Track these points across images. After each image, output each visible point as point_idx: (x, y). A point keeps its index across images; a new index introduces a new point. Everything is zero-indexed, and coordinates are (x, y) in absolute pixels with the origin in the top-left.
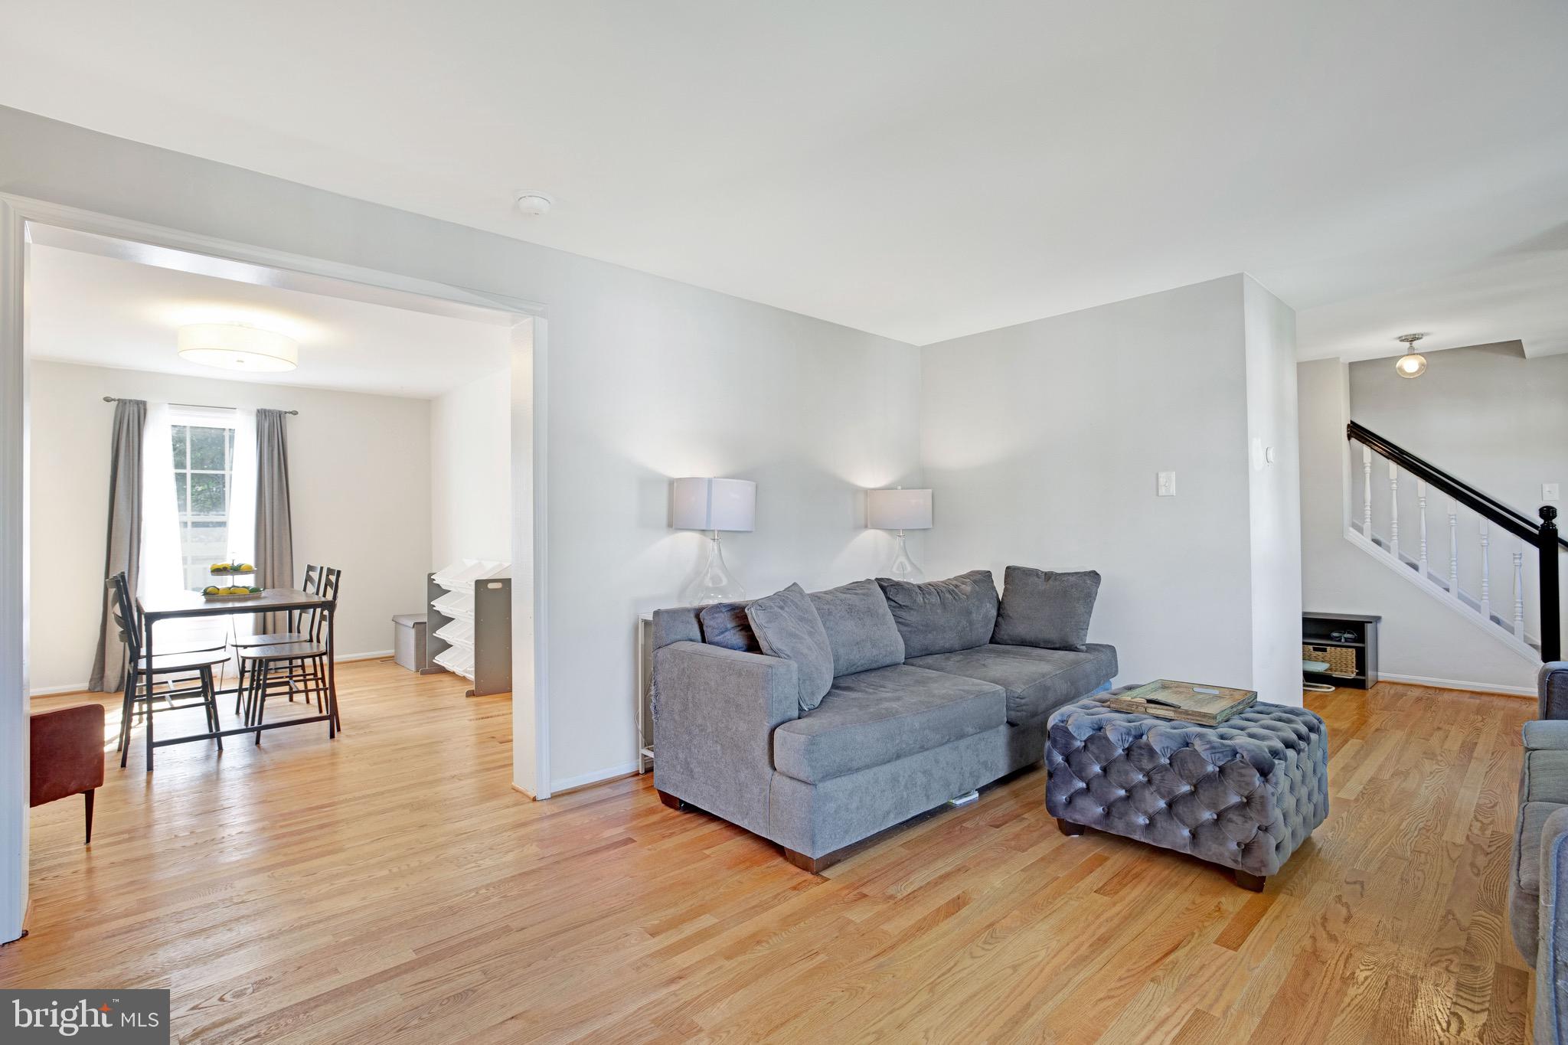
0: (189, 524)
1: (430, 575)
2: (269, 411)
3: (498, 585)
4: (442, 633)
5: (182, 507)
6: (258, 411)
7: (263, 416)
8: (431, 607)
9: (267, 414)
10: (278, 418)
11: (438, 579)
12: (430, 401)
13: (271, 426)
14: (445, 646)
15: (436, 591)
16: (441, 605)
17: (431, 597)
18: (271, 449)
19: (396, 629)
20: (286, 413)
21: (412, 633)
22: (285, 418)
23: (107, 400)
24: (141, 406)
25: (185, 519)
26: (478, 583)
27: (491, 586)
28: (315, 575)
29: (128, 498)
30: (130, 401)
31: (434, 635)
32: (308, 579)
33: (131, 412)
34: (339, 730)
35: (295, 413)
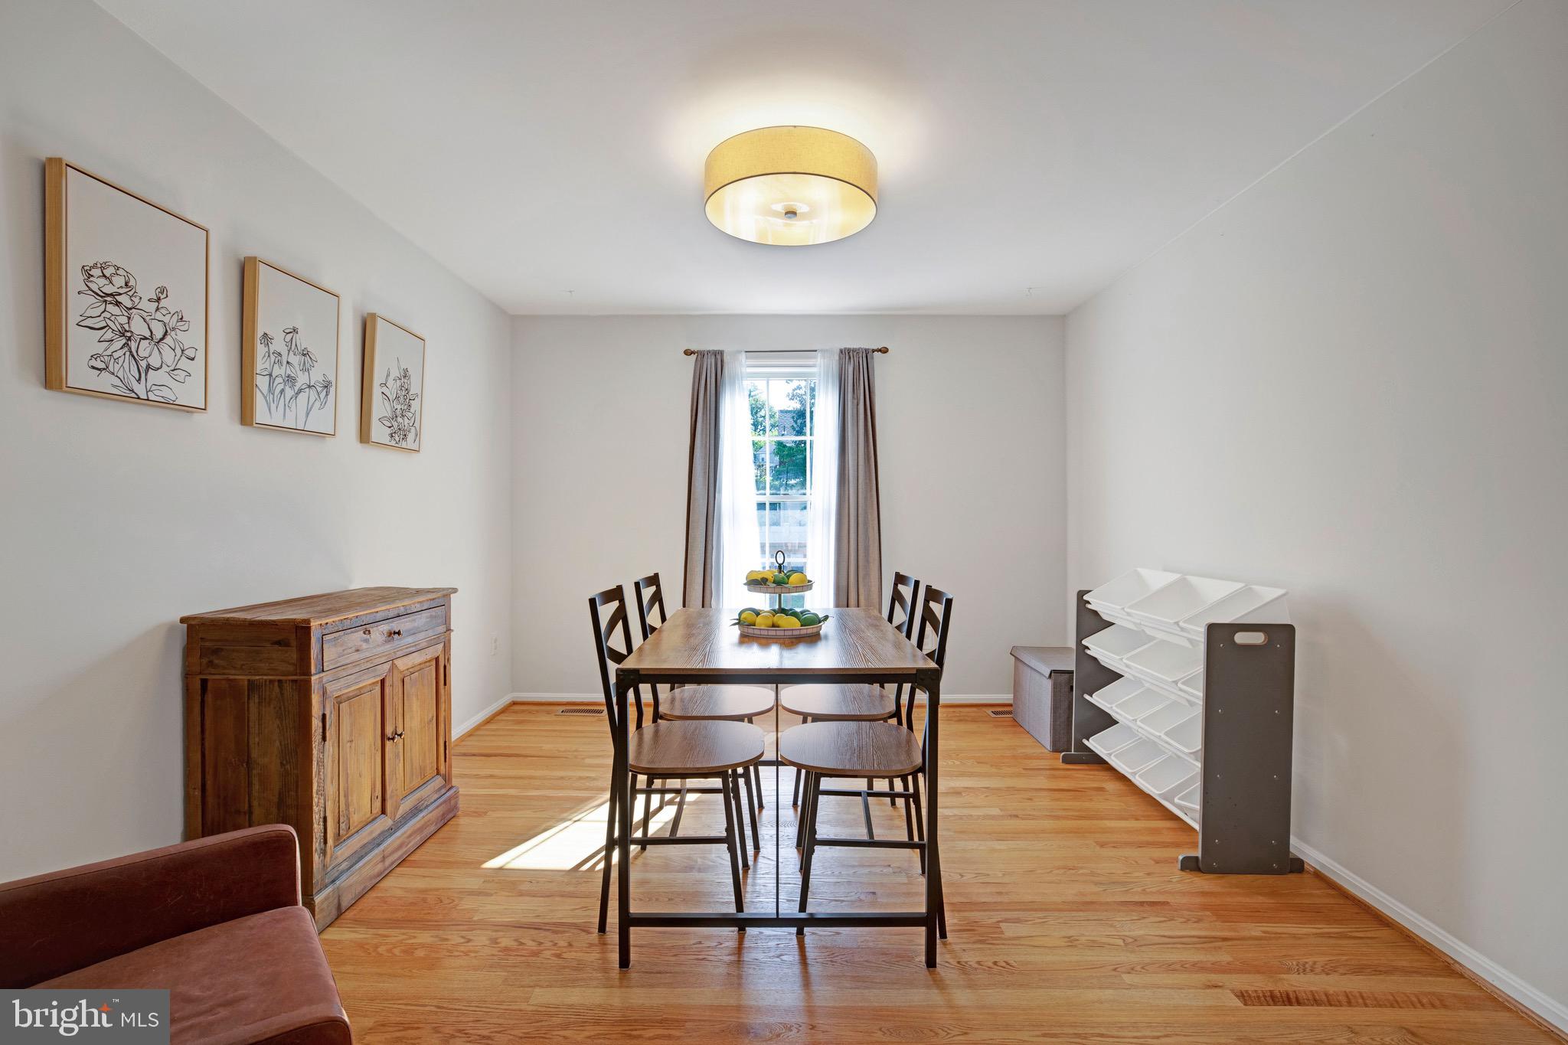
0: (768, 506)
1: (1081, 594)
2: (854, 350)
3: (1258, 638)
4: (1100, 699)
5: (760, 485)
6: (841, 351)
7: (847, 358)
8: (1082, 649)
9: (851, 354)
10: (865, 359)
11: (1095, 603)
12: (1065, 316)
13: (857, 370)
14: (1106, 721)
15: (1091, 621)
16: (1098, 646)
17: (1082, 633)
18: (856, 401)
19: (1016, 668)
20: (874, 351)
21: (1047, 685)
22: (872, 358)
23: (688, 353)
24: (719, 357)
25: (762, 499)
26: (1212, 628)
27: (1241, 638)
28: (906, 591)
29: (705, 473)
30: (709, 352)
31: (1087, 697)
32: (897, 597)
33: (709, 363)
34: (943, 935)
35: (884, 351)
